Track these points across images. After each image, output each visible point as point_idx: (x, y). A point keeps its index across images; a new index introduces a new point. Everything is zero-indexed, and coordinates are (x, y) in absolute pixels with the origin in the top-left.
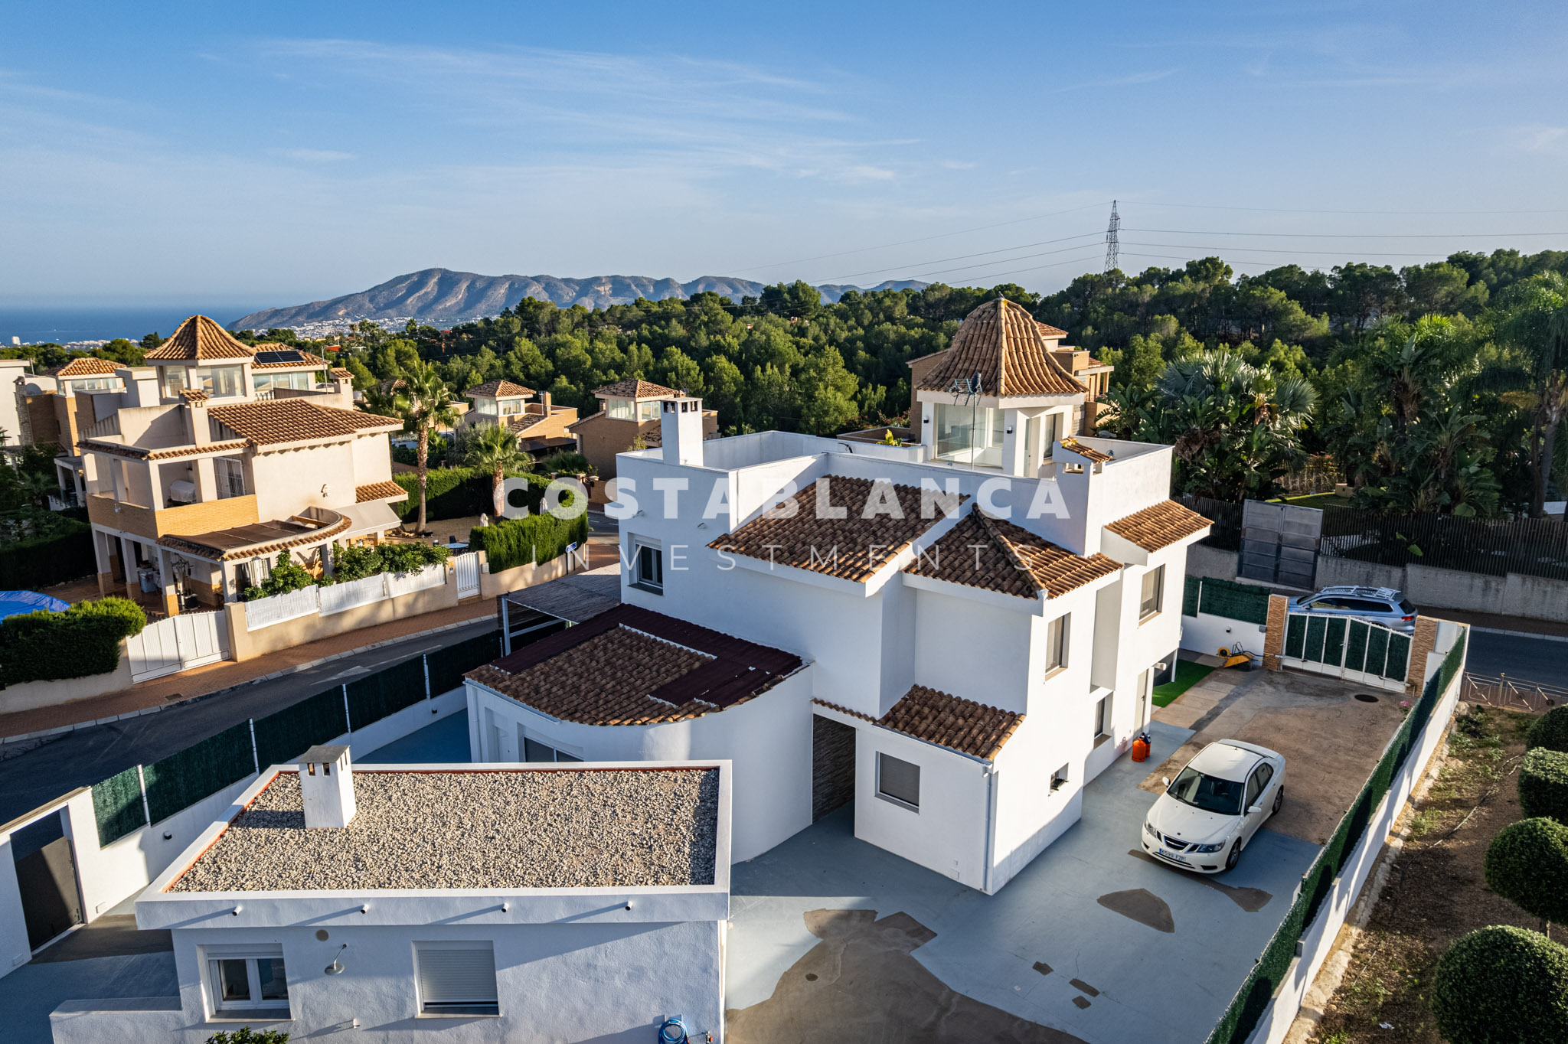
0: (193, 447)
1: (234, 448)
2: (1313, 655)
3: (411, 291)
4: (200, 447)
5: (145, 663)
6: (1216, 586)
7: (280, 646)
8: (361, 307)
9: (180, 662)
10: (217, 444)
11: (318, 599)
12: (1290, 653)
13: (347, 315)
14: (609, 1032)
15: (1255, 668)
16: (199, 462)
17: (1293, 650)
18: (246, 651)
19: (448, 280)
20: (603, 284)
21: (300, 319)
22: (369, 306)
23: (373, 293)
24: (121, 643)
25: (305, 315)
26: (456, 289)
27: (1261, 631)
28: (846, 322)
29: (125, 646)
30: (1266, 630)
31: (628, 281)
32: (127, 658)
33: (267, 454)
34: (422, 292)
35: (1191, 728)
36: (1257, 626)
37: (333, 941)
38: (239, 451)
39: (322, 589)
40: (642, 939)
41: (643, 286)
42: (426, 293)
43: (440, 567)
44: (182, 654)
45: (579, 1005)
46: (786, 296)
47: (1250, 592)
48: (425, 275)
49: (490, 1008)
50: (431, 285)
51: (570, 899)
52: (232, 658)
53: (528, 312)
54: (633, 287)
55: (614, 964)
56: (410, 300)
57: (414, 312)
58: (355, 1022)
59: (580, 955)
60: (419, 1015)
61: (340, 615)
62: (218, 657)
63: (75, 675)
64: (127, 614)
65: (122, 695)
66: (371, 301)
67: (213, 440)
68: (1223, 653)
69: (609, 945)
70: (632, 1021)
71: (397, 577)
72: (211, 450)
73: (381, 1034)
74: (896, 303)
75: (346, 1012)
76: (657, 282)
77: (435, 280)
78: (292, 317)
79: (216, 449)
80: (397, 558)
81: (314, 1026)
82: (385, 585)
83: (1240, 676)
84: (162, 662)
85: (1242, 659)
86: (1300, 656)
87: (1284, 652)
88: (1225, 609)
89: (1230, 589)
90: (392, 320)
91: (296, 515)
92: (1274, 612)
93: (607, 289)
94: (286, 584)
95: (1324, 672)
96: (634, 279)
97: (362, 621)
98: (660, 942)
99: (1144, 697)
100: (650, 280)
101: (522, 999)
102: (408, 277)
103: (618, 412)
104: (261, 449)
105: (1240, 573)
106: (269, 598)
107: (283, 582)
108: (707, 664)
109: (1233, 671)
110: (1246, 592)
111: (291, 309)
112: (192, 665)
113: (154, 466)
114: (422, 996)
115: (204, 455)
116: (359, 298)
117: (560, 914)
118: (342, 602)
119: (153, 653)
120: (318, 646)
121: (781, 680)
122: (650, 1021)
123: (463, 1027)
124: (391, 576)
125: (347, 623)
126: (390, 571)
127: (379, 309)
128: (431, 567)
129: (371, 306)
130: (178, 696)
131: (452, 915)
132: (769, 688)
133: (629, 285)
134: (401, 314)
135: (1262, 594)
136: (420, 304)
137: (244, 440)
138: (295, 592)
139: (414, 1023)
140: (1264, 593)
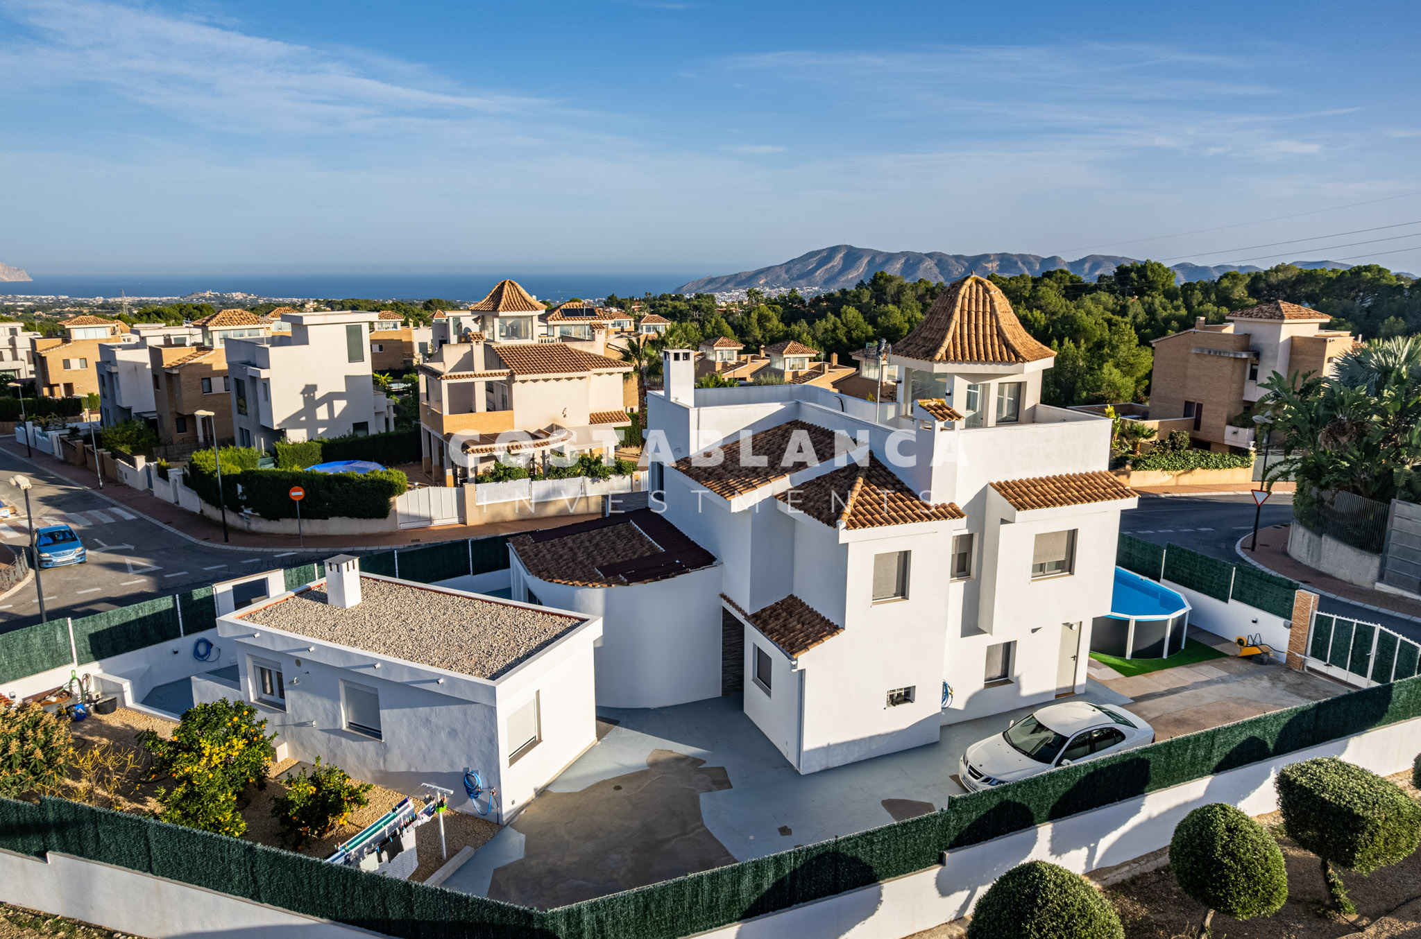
0: (472, 373)
1: (500, 375)
2: (1338, 661)
3: (820, 265)
4: (477, 373)
5: (408, 517)
6: (1249, 574)
7: (498, 519)
8: (778, 277)
9: (430, 520)
10: (489, 372)
11: (530, 489)
12: (1314, 655)
13: (767, 284)
14: (440, 771)
15: (1272, 662)
16: (476, 384)
17: (1318, 653)
18: (474, 519)
19: (852, 255)
20: (992, 261)
21: (729, 286)
22: (784, 276)
23: (789, 266)
24: (392, 499)
25: (734, 282)
26: (858, 263)
27: (1285, 626)
28: (1172, 302)
29: (394, 503)
30: (1291, 626)
31: (1016, 259)
32: (396, 511)
33: (523, 382)
34: (829, 265)
35: (1132, 698)
36: (1281, 621)
37: (304, 668)
38: (504, 378)
39: (533, 482)
40: (455, 709)
41: (1030, 263)
42: (833, 267)
43: (628, 477)
44: (432, 514)
45: (423, 746)
46: (1133, 275)
47: (1280, 585)
48: (833, 251)
49: (377, 734)
50: (838, 260)
51: (411, 669)
52: (465, 523)
53: (878, 284)
54: (1020, 264)
55: (440, 723)
56: (819, 272)
57: (821, 282)
58: (314, 723)
59: (423, 711)
60: (344, 727)
61: (546, 503)
62: (456, 520)
63: (365, 517)
64: (396, 480)
65: (390, 534)
66: (787, 272)
67: (486, 369)
68: (1240, 642)
69: (438, 708)
70: (452, 766)
71: (593, 482)
72: (484, 375)
73: (326, 734)
74: (1236, 284)
75: (311, 716)
76: (1044, 260)
77: (841, 255)
78: (723, 285)
79: (487, 375)
80: (593, 466)
81: (297, 721)
82: (583, 487)
83: (1250, 666)
84: (419, 518)
85: (1256, 651)
86: (1325, 660)
87: (1309, 652)
88: (1255, 598)
89: (1261, 578)
90: (802, 289)
91: (542, 428)
92: (1300, 609)
93: (995, 265)
94: (505, 474)
95: (1349, 681)
96: (1022, 256)
97: (561, 511)
98: (465, 714)
99: (1076, 658)
100: (1037, 258)
101: (393, 733)
102: (819, 252)
103: (870, 373)
104: (518, 377)
105: (1381, 578)
106: (494, 484)
107: (502, 474)
108: (657, 555)
109: (1245, 661)
110: (1275, 583)
111: (723, 277)
112: (438, 523)
113: (445, 384)
114: (347, 717)
115: (479, 379)
116: (777, 270)
117: (406, 678)
118: (548, 494)
119: (413, 511)
120: (525, 523)
121: (688, 572)
122: (461, 770)
123: (365, 743)
124: (588, 480)
125: (551, 510)
126: (586, 475)
127: (792, 279)
128: (620, 477)
129: (786, 277)
130: (418, 540)
131: (352, 665)
132: (673, 576)
133: (1017, 263)
134: (810, 284)
135: (1291, 588)
136: (826, 276)
137: (508, 371)
138: (511, 482)
139: (340, 732)
140: (1293, 587)
